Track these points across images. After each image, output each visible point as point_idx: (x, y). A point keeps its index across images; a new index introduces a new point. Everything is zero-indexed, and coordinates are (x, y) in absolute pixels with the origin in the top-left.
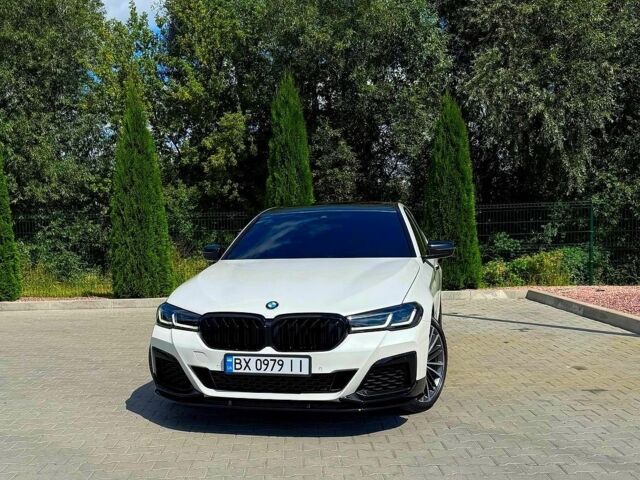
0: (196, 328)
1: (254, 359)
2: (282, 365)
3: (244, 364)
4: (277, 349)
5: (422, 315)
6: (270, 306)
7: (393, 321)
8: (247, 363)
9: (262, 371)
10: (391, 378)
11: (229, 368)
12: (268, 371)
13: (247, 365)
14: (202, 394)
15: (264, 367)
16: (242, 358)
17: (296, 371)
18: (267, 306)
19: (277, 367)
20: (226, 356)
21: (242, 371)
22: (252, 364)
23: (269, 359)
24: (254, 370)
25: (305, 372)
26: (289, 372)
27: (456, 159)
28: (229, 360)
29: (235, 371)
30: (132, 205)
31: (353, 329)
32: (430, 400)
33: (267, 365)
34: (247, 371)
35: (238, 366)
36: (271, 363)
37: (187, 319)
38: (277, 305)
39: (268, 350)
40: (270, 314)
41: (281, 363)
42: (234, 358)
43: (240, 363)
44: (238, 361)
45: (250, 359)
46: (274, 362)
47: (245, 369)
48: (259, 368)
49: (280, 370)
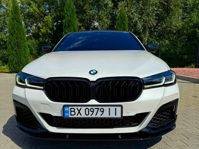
0: (42, 88)
1: (84, 108)
2: (103, 112)
3: (77, 112)
4: (99, 101)
6: (92, 73)
8: (79, 111)
9: (89, 116)
11: (66, 115)
12: (94, 116)
13: (79, 112)
14: (47, 132)
15: (91, 113)
16: (75, 108)
17: (113, 115)
18: (90, 72)
19: (100, 113)
20: (64, 106)
21: (75, 116)
22: (82, 112)
23: (94, 108)
24: (84, 116)
26: (108, 116)
28: (66, 109)
29: (70, 116)
30: (15, 40)
31: (146, 86)
33: (93, 112)
34: (79, 116)
35: (73, 113)
36: (96, 111)
37: (36, 82)
38: (97, 72)
39: (93, 102)
40: (93, 78)
41: (102, 110)
42: (70, 107)
43: (74, 111)
44: (72, 110)
45: (81, 108)
46: (97, 109)
47: (77, 115)
48: (87, 113)
49: (101, 115)
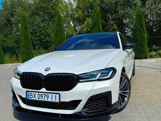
0: (19, 78)
1: (37, 94)
2: (48, 97)
4: (47, 89)
5: (116, 73)
7: (100, 77)
8: (35, 95)
9: (40, 99)
10: (100, 103)
11: (28, 97)
12: (43, 100)
13: (35, 96)
15: (41, 97)
16: (32, 93)
17: (54, 100)
20: (27, 92)
21: (32, 99)
23: (43, 94)
24: (37, 99)
25: (58, 101)
27: (141, 24)
28: (28, 94)
29: (30, 98)
31: (81, 80)
32: (122, 107)
33: (42, 97)
34: (35, 99)
35: (31, 97)
36: (44, 96)
39: (44, 90)
40: (45, 74)
41: (47, 96)
42: (30, 92)
43: (32, 95)
44: (31, 94)
45: (35, 94)
46: (45, 95)
47: (34, 98)
48: (39, 98)
49: (47, 99)
